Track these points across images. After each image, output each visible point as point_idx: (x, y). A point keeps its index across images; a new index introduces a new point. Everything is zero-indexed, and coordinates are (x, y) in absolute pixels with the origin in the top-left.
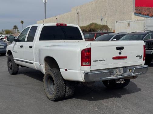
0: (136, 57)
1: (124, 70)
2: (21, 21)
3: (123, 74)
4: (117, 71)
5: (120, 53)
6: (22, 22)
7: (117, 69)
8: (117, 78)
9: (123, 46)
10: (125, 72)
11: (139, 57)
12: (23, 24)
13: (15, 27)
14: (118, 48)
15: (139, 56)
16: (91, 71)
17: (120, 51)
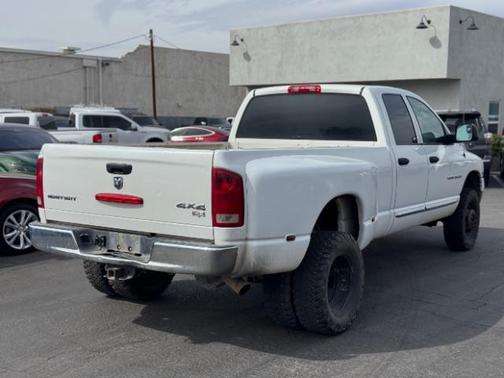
0: (178, 206)
1: (142, 244)
3: (139, 255)
4: (122, 240)
5: (119, 186)
7: (121, 234)
9: (128, 163)
10: (146, 249)
11: (191, 210)
14: (113, 169)
15: (190, 206)
17: (118, 178)
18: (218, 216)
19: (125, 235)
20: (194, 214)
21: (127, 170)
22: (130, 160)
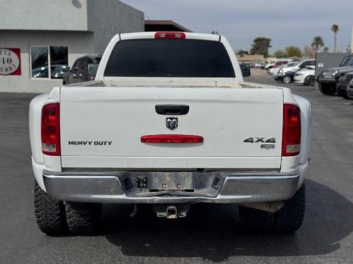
0: (246, 141)
2: (332, 25)
3: (193, 191)
4: (168, 179)
5: (172, 126)
6: (335, 28)
7: (167, 174)
8: (148, 202)
10: (199, 184)
11: (260, 143)
12: (335, 32)
13: (318, 41)
15: (259, 140)
16: (64, 169)
17: (172, 119)
18: (288, 146)
19: (173, 173)
20: (263, 146)
21: (184, 110)
22: (186, 101)
